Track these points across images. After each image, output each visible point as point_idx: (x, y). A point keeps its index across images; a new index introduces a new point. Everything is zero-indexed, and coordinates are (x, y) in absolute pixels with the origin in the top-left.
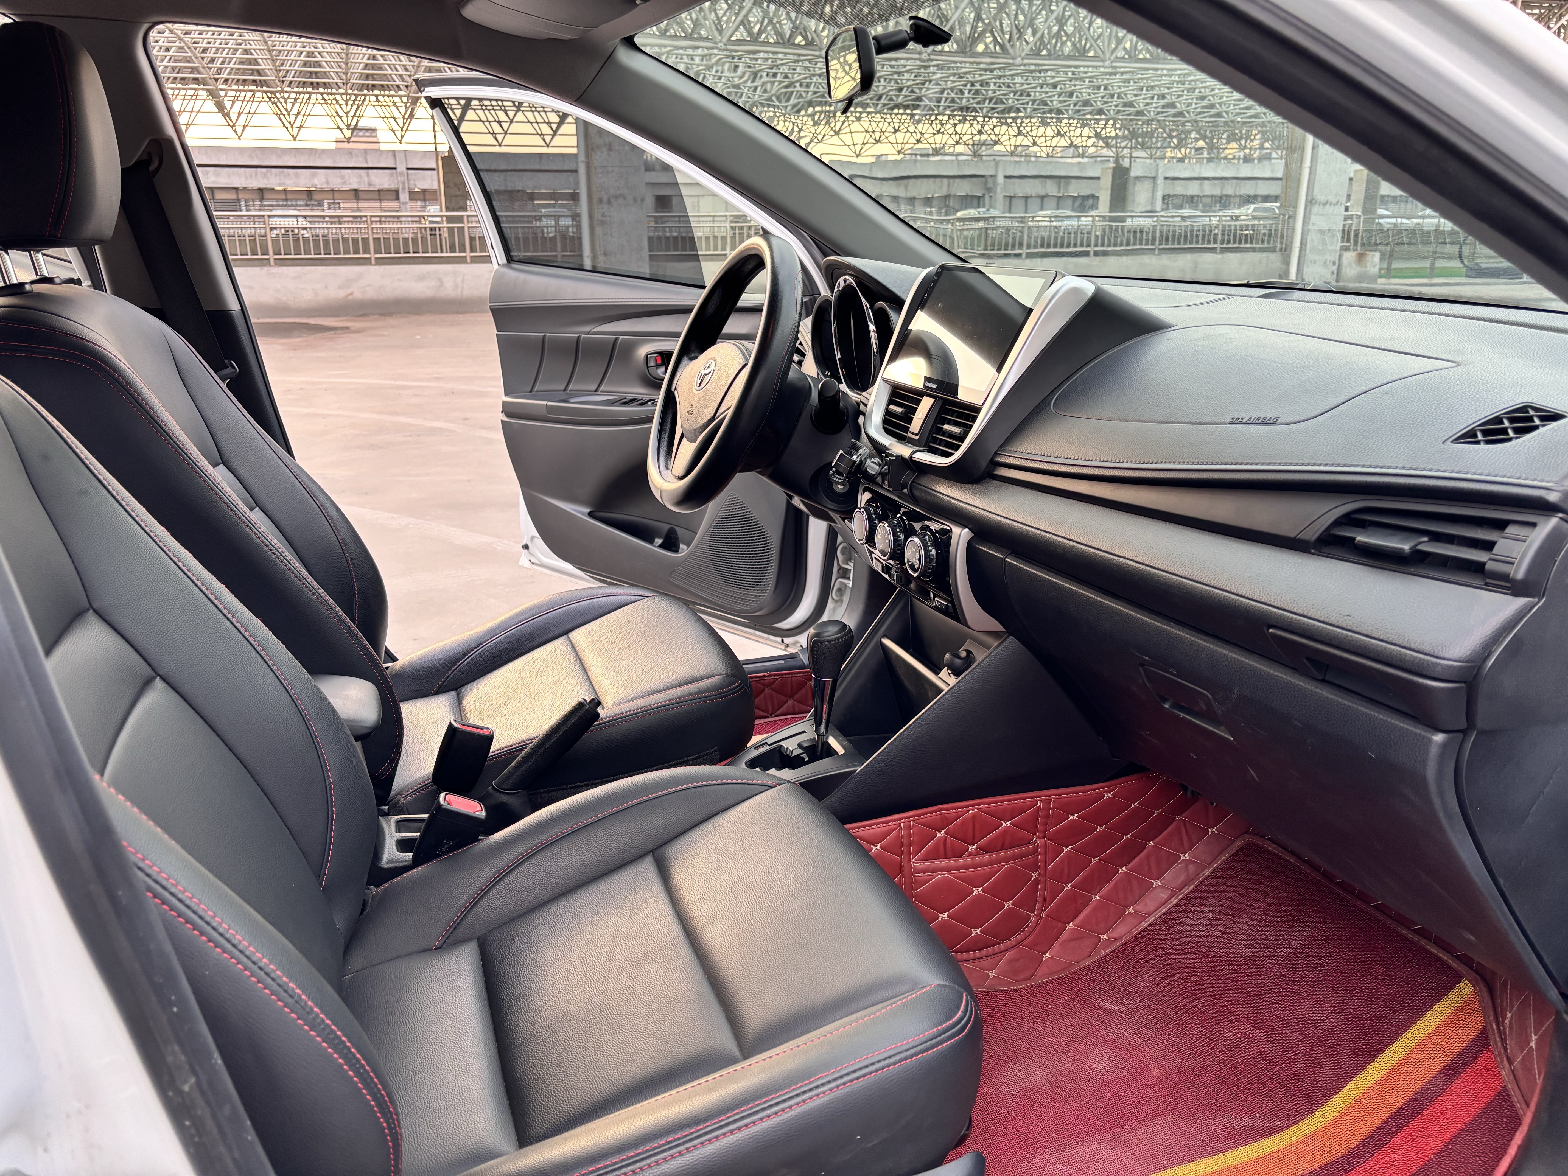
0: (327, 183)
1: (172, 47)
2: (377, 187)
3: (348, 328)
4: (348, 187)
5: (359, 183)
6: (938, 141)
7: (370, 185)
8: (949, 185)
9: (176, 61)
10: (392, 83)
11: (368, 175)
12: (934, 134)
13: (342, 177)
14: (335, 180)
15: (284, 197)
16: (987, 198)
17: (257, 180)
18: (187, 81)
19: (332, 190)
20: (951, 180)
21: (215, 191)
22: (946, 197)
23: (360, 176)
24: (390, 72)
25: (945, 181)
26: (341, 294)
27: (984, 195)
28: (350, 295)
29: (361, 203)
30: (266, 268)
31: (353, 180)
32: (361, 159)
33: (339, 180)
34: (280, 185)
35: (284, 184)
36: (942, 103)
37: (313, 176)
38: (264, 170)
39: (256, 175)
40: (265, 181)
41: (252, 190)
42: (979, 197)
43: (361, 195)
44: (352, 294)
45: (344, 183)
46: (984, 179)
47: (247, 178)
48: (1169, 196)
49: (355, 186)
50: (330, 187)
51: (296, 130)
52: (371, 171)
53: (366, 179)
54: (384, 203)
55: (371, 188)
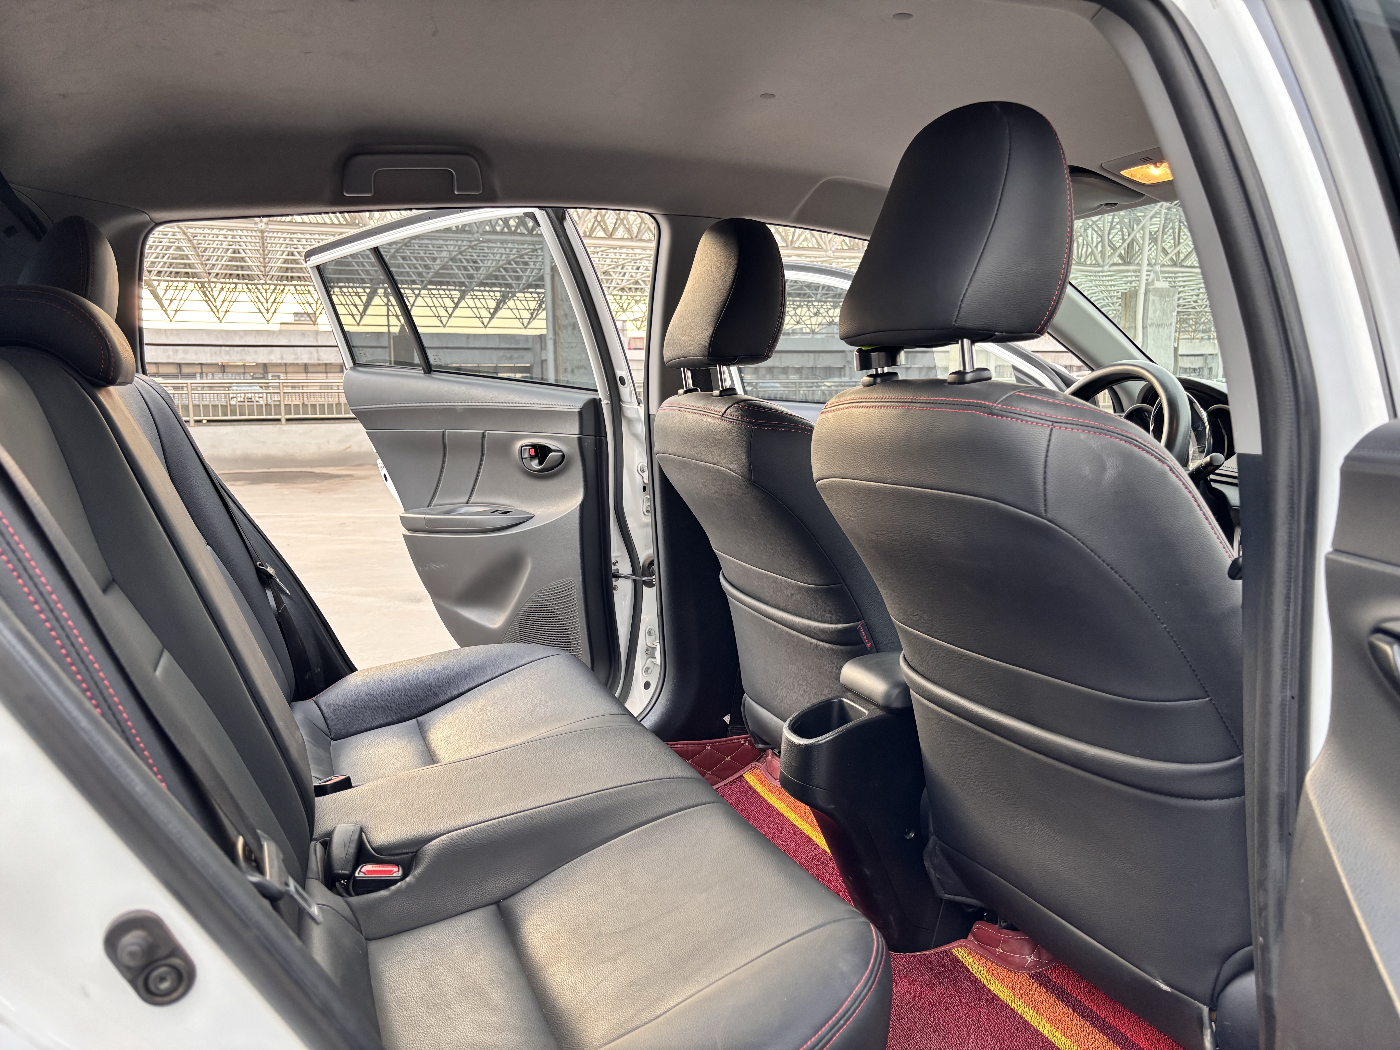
0: (282, 358)
1: (172, 247)
2: (325, 362)
3: (351, 475)
4: (300, 362)
5: (310, 359)
6: (814, 323)
7: (319, 360)
8: (815, 359)
9: (173, 258)
10: (357, 277)
11: (317, 352)
12: (811, 317)
13: (295, 354)
14: (289, 357)
15: (243, 371)
16: (847, 369)
17: (222, 357)
18: (180, 274)
19: (285, 365)
20: (817, 355)
21: (183, 366)
22: (812, 368)
23: (311, 353)
24: (357, 268)
25: (812, 355)
26: (341, 447)
27: (845, 366)
28: (348, 448)
29: (310, 375)
30: (278, 426)
31: (304, 357)
32: (312, 339)
33: (293, 357)
34: (241, 361)
35: (244, 360)
36: (820, 291)
37: (270, 353)
38: (228, 348)
39: (220, 352)
40: (228, 357)
41: (217, 365)
42: (841, 368)
43: (310, 369)
44: (350, 447)
45: (296, 359)
46: (843, 354)
47: (212, 355)
48: (1000, 366)
49: (306, 361)
50: (283, 362)
51: (270, 315)
52: (320, 349)
53: (315, 355)
54: (330, 375)
55: (321, 362)
